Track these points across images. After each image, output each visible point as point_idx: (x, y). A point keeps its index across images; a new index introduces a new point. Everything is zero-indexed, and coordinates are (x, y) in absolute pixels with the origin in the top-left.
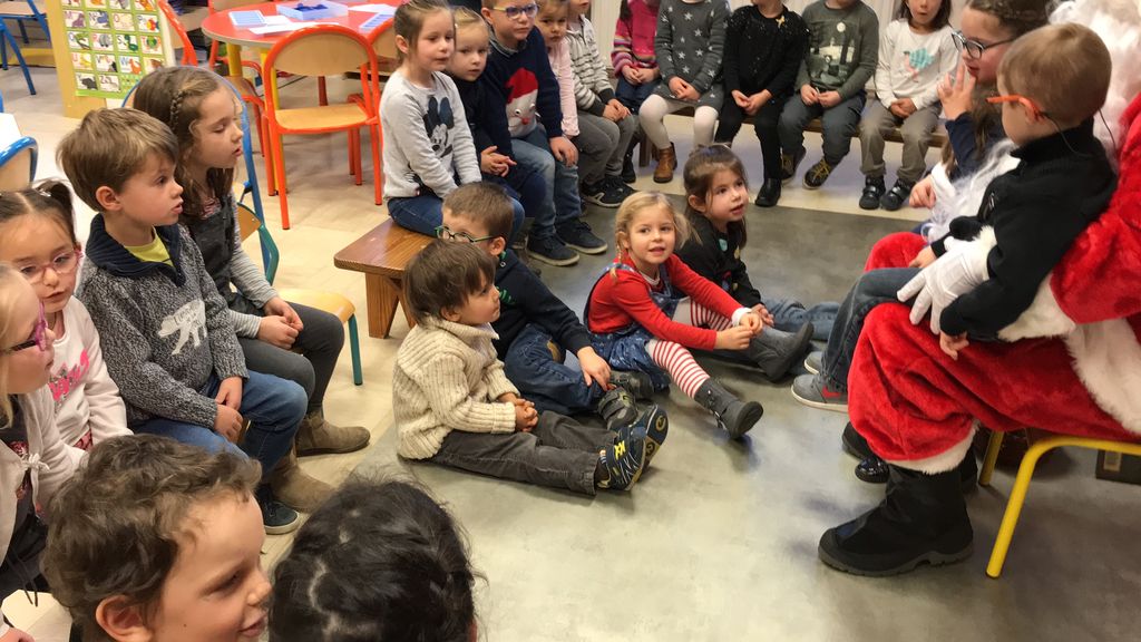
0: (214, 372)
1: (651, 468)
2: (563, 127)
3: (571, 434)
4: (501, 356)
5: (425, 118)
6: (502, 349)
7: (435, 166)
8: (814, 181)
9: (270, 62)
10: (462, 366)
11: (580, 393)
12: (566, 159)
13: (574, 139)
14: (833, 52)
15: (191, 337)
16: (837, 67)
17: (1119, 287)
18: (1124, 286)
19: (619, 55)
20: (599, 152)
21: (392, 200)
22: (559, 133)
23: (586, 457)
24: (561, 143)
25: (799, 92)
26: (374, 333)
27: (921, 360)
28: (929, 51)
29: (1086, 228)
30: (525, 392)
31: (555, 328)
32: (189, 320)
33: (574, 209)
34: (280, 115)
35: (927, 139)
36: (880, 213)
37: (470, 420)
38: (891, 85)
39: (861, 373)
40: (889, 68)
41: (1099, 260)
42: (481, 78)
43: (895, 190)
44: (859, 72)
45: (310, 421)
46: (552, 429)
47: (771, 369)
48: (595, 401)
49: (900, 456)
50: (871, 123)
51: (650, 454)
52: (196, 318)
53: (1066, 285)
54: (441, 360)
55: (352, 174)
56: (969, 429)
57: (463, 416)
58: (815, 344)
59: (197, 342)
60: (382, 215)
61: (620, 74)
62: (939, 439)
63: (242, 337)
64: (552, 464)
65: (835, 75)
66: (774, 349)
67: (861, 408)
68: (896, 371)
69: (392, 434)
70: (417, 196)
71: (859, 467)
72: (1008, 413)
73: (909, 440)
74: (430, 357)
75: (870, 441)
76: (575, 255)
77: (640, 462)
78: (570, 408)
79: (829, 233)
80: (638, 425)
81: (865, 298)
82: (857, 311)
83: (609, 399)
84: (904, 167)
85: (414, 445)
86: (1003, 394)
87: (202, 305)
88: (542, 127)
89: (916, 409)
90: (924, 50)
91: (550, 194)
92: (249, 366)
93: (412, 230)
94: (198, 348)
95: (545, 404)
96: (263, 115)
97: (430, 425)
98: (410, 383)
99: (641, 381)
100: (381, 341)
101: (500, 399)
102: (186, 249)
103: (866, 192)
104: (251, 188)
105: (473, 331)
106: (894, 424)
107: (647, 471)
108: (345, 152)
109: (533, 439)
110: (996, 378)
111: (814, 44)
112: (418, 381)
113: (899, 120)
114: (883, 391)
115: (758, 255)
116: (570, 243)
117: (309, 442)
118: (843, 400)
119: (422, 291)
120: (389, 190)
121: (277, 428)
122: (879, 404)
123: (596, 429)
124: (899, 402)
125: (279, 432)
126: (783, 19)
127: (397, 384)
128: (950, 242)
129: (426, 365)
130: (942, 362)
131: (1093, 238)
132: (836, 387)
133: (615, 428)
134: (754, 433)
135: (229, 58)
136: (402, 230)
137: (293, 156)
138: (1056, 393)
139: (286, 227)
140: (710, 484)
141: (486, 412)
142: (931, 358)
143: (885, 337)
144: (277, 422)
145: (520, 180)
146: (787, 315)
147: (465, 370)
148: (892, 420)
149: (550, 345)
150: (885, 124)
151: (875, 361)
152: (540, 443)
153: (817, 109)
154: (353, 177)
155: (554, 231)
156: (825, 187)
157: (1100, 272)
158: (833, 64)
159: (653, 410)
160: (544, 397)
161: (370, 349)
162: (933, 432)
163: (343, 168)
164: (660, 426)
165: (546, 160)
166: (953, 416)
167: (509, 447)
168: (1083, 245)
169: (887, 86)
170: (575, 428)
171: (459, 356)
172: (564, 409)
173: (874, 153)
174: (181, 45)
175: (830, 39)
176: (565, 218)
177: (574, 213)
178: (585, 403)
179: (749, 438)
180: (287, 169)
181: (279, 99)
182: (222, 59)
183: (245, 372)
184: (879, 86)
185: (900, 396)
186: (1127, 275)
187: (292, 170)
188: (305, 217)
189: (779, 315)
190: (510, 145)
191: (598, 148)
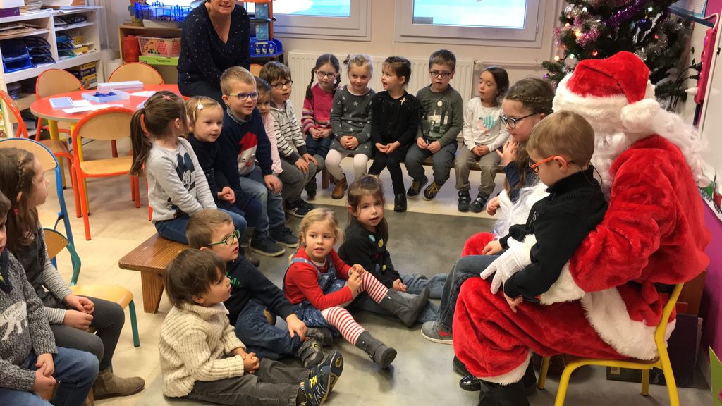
0: (33, 350)
1: (333, 392)
2: (272, 169)
3: (280, 373)
4: (233, 323)
5: (177, 169)
6: (233, 319)
7: (187, 200)
8: (430, 196)
9: (77, 131)
10: (205, 337)
11: (287, 344)
12: (274, 189)
13: (280, 176)
14: (436, 118)
15: (16, 327)
16: (439, 128)
17: (608, 269)
18: (611, 269)
19: (306, 121)
20: (295, 183)
21: (157, 223)
22: (270, 172)
23: (290, 388)
24: (271, 179)
25: (416, 142)
26: (147, 309)
27: (494, 313)
28: (493, 118)
29: (588, 235)
30: (249, 348)
31: (269, 301)
32: (14, 316)
33: (281, 219)
34: (84, 165)
35: (496, 168)
36: (470, 214)
37: (213, 374)
38: (473, 137)
39: (459, 321)
40: (471, 127)
41: (596, 253)
42: (218, 140)
43: (478, 199)
44: (452, 129)
45: (103, 376)
46: (267, 370)
47: (406, 318)
48: (296, 349)
49: (486, 374)
50: (461, 160)
51: (333, 382)
52: (19, 314)
53: (578, 269)
54: (191, 334)
55: (134, 200)
56: (527, 355)
57: (207, 372)
58: (432, 302)
59: (20, 331)
60: (152, 231)
61: (307, 133)
62: (508, 363)
63: (53, 324)
64: (268, 394)
65: (438, 132)
66: (406, 306)
67: (460, 344)
68: (480, 320)
69: (159, 381)
70: (175, 219)
71: (462, 381)
72: (549, 345)
73: (490, 364)
74: (185, 331)
75: (467, 365)
76: (282, 249)
77: (326, 389)
78: (280, 355)
79: (440, 228)
80: (324, 365)
81: (460, 274)
82: (456, 282)
83: (305, 347)
84: (482, 186)
85: (175, 388)
86: (545, 333)
87: (24, 305)
88: (259, 168)
89: (494, 344)
90: (490, 117)
91: (264, 211)
92: (58, 344)
93: (172, 241)
94: (21, 335)
95: (261, 353)
96: (73, 165)
97: (185, 375)
98: (169, 350)
99: (325, 334)
100: (153, 315)
101: (233, 353)
102: (13, 268)
103: (460, 201)
104: (63, 216)
105: (212, 310)
106: (480, 353)
107: (332, 394)
108: (129, 186)
109: (255, 378)
110: (540, 324)
111: (425, 113)
112: (175, 348)
113: (478, 158)
114: (474, 333)
115: (398, 244)
116: (279, 241)
117: (103, 390)
118: (450, 337)
119: (178, 286)
120: (156, 217)
121: (78, 385)
122: (471, 341)
123: (296, 368)
124: (483, 340)
125: (81, 388)
126: (404, 100)
127: (162, 348)
128: (511, 241)
129: (180, 338)
130: (508, 314)
131: (593, 240)
132: (446, 330)
133: (309, 368)
134: (395, 363)
135: (49, 127)
136: (165, 241)
137: (93, 189)
138: (576, 333)
139: (88, 238)
140: (371, 400)
141: (223, 366)
142: (501, 312)
143: (473, 299)
144: (78, 381)
145: (245, 204)
146: (416, 285)
147: (207, 340)
148: (479, 352)
149: (266, 313)
150: (470, 160)
151: (467, 314)
152: (260, 381)
153: (427, 153)
154: (135, 202)
155: (268, 235)
156: (436, 198)
157: (598, 260)
158: (436, 126)
159: (333, 354)
160: (262, 349)
161: (145, 321)
162: (504, 359)
163: (128, 196)
164: (338, 364)
165: (263, 190)
166: (516, 348)
167: (239, 385)
168: (587, 244)
169: (471, 137)
170: (283, 369)
171: (203, 331)
172: (276, 356)
173: (464, 177)
174: (16, 121)
175: (433, 111)
176: (275, 225)
177: (282, 222)
178: (289, 350)
179: (393, 368)
180: (89, 199)
181: (83, 152)
182: (46, 127)
183: (55, 349)
184: (466, 138)
185: (484, 336)
186: (613, 262)
187: (93, 199)
188: (103, 230)
189: (412, 285)
190: (239, 182)
191: (295, 180)
